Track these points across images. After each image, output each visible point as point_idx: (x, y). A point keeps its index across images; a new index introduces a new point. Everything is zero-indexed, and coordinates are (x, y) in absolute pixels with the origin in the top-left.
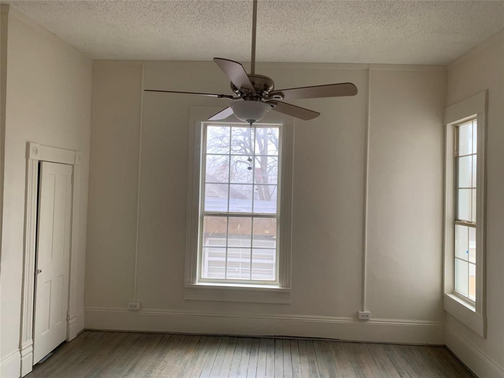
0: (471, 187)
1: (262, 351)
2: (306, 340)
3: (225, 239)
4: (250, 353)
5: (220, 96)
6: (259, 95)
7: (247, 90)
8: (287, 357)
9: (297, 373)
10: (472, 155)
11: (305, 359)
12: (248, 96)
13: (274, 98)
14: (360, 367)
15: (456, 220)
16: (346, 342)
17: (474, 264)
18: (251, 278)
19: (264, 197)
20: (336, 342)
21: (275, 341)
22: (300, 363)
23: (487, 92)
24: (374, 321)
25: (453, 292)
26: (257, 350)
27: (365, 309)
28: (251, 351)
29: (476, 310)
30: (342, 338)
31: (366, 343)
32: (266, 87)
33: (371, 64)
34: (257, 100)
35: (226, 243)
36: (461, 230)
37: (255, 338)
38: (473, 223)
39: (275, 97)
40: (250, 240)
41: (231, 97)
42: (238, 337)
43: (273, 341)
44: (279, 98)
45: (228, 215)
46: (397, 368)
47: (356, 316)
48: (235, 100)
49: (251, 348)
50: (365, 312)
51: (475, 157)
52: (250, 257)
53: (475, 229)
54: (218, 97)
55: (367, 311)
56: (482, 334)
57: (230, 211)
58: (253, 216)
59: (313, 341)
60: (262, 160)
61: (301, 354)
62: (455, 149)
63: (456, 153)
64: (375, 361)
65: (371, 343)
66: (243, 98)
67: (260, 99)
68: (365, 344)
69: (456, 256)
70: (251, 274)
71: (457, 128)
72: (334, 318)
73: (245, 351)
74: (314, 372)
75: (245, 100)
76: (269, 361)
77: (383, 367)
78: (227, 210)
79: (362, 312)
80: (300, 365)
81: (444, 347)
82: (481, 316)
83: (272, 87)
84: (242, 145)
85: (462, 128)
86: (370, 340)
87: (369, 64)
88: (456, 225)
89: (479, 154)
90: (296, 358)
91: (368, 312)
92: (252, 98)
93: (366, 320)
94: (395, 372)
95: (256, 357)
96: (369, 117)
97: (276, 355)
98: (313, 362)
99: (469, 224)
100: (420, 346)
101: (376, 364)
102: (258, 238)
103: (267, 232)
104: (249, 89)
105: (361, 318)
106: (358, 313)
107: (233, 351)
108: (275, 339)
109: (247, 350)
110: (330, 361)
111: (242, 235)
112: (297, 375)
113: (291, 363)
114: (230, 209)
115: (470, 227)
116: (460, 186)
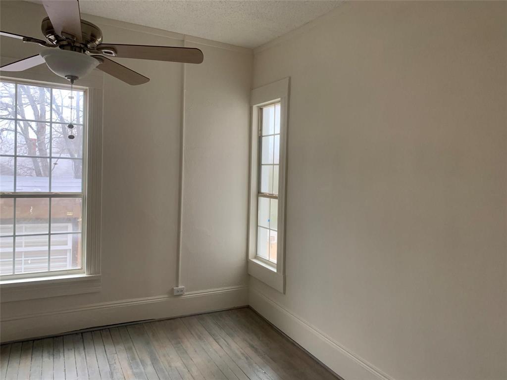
0: (272, 163)
1: (68, 350)
2: (118, 327)
3: (12, 226)
4: (54, 355)
5: (26, 39)
6: (82, 46)
7: (70, 37)
8: (100, 350)
9: (115, 365)
10: (274, 135)
11: (121, 347)
12: (69, 44)
13: (103, 53)
14: (179, 343)
15: (259, 193)
16: (160, 321)
17: (275, 231)
18: (49, 270)
19: (42, 173)
20: (150, 322)
21: (82, 336)
22: (116, 353)
23: (290, 78)
24: (188, 295)
25: (256, 257)
26: (62, 351)
27: (180, 284)
28: (53, 352)
29: (277, 270)
30: (157, 317)
31: (181, 317)
32: (93, 38)
33: (187, 35)
34: (80, 52)
35: (13, 230)
36: (263, 201)
37: (57, 337)
38: (274, 195)
39: (105, 52)
40: (48, 225)
41: (43, 43)
42: (34, 340)
43: (80, 336)
44: (111, 53)
45: (15, 196)
46: (212, 335)
47: (171, 293)
48: (48, 48)
49: (54, 350)
50: (180, 287)
51: (278, 136)
52: (48, 244)
53: (277, 200)
54: (24, 40)
55: (181, 286)
56: (282, 291)
57: (17, 191)
58: (50, 196)
59: (126, 326)
60: (37, 129)
61: (115, 343)
62: (260, 129)
63: (260, 132)
64: (191, 334)
65: (185, 317)
66: (60, 47)
67: (84, 51)
68: (179, 319)
69: (259, 225)
70: (49, 264)
71: (261, 110)
72: (149, 298)
73: (45, 355)
74: (133, 359)
75: (63, 49)
76: (79, 359)
77: (200, 338)
78: (13, 189)
79: (176, 288)
80: (116, 355)
81: (248, 307)
82: (281, 275)
83: (100, 39)
84: (10, 109)
85: (265, 110)
86: (185, 314)
87: (185, 35)
88: (259, 198)
89: (282, 134)
90: (111, 349)
91: (183, 287)
92: (73, 48)
93: (182, 295)
94: (211, 339)
95: (62, 357)
96: (185, 91)
97: (86, 351)
98: (130, 349)
99: (271, 196)
100: (228, 310)
101: (193, 335)
102: (58, 221)
103: (70, 214)
104: (73, 36)
105: (175, 294)
106: (173, 289)
107: (30, 359)
108: (82, 333)
109: (49, 352)
110: (148, 343)
111: (37, 220)
112: (115, 367)
113: (106, 356)
114: (17, 188)
115: (271, 199)
116: (263, 163)
